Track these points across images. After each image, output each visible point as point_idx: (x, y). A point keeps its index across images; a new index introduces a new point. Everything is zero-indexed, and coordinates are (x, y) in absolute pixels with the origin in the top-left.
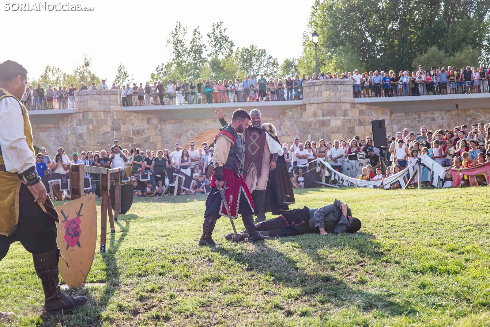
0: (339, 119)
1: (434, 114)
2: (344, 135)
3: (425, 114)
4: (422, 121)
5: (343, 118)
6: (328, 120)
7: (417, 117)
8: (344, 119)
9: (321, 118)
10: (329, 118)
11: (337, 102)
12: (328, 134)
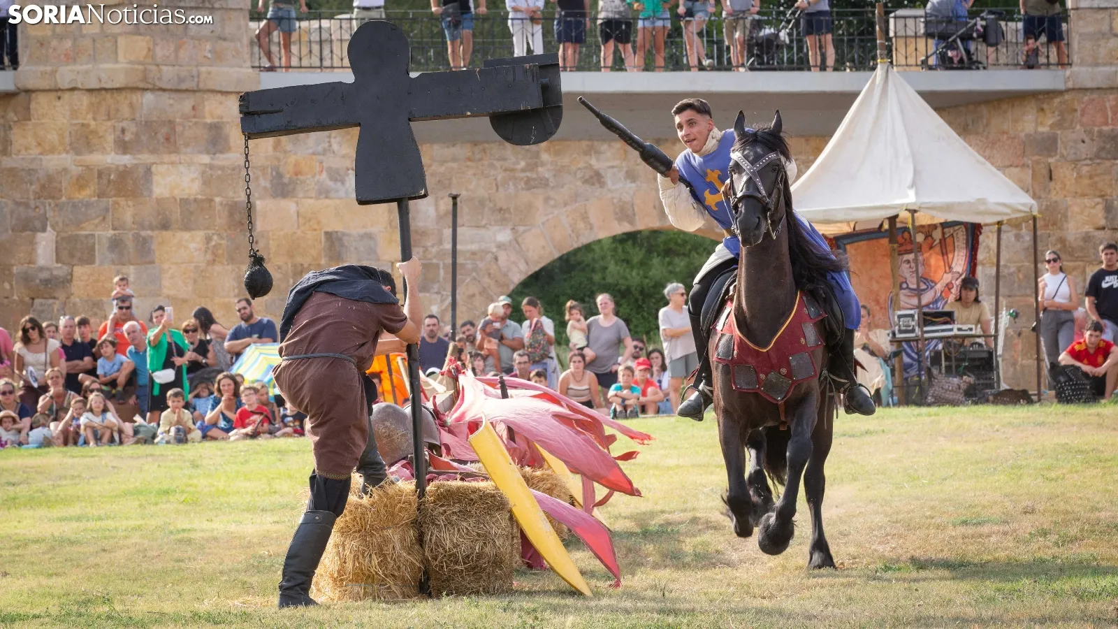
0: (190, 164)
1: (598, 153)
2: (208, 239)
3: (557, 153)
4: (544, 183)
5: (206, 159)
6: (141, 170)
7: (523, 164)
8: (211, 167)
9: (112, 159)
10: (146, 158)
11: (183, 87)
12: (143, 233)
